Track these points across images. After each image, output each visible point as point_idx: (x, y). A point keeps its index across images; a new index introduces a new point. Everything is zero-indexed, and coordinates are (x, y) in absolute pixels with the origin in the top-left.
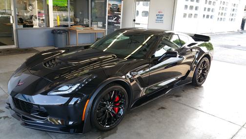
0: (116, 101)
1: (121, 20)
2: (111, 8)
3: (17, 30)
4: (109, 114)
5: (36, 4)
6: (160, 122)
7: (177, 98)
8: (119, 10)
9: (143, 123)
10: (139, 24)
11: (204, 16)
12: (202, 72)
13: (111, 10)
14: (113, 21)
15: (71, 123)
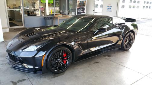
0: (64, 56)
1: (85, 11)
2: (79, 3)
3: (24, 17)
4: (60, 63)
5: (38, 2)
6: (92, 70)
7: (109, 57)
8: (84, 4)
9: (81, 70)
10: (97, 13)
11: (144, 7)
12: (129, 42)
13: (80, 5)
14: (80, 11)
15: (36, 67)
